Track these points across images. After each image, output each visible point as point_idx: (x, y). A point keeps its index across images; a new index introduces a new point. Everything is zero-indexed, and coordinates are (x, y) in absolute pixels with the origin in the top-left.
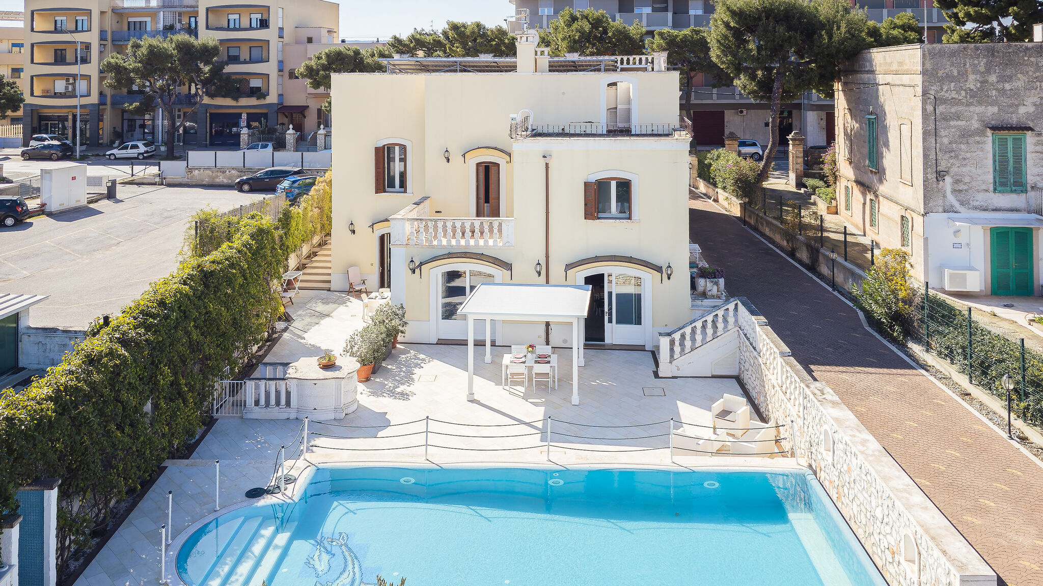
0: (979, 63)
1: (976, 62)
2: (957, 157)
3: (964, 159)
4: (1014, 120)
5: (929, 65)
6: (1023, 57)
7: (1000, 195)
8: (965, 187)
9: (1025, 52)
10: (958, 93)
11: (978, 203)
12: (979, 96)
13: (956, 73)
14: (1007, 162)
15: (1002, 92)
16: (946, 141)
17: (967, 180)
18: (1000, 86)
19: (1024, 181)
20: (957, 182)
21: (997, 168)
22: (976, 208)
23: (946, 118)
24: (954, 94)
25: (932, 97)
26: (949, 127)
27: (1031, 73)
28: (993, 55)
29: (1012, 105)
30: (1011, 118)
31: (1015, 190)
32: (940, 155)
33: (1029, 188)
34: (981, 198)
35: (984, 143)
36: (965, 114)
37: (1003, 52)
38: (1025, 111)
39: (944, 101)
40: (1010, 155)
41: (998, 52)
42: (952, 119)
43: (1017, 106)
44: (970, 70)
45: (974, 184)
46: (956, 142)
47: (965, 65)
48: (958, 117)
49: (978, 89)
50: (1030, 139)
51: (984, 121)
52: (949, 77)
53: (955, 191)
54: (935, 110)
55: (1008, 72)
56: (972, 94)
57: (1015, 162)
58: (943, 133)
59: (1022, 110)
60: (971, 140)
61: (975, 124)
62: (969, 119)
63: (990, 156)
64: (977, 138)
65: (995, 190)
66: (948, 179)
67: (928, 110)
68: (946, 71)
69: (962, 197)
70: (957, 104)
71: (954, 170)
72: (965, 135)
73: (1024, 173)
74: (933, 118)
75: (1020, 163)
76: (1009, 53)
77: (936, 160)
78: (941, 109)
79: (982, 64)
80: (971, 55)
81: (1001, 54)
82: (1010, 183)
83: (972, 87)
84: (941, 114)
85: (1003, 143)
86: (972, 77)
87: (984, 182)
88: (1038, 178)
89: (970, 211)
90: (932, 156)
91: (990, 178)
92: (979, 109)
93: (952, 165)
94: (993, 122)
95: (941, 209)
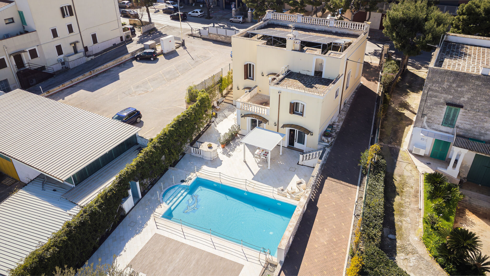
0: (451, 78)
1: (450, 78)
2: (431, 111)
3: (434, 112)
4: (458, 102)
5: (430, 76)
6: (469, 79)
7: (444, 127)
8: (431, 121)
9: (471, 78)
10: (439, 88)
11: (434, 127)
12: (447, 91)
13: (440, 80)
14: (450, 116)
15: (456, 91)
16: (429, 104)
17: (433, 119)
18: (456, 89)
19: (454, 124)
20: (429, 119)
21: (445, 117)
22: (433, 129)
23: (431, 96)
24: (437, 88)
25: (428, 88)
26: (432, 100)
27: (470, 86)
28: (457, 76)
29: (458, 97)
30: (457, 101)
31: (450, 126)
32: (425, 109)
33: (455, 126)
34: (436, 126)
35: (443, 108)
36: (439, 96)
37: (462, 76)
38: (463, 100)
39: (432, 90)
40: (452, 114)
41: (460, 76)
42: (433, 97)
43: (461, 97)
44: (446, 80)
45: (435, 121)
46: (432, 105)
47: (445, 78)
48: (436, 97)
49: (447, 88)
50: (461, 110)
51: (445, 100)
52: (437, 81)
53: (427, 122)
54: (428, 93)
55: (462, 84)
56: (444, 89)
57: (453, 117)
58: (428, 101)
59: (462, 99)
60: (438, 106)
61: (442, 101)
62: (440, 98)
63: (444, 113)
64: (441, 106)
65: (442, 125)
66: (426, 117)
67: (425, 92)
68: (436, 79)
69: (429, 124)
70: (437, 92)
71: (429, 115)
72: (437, 104)
73: (455, 121)
74: (426, 95)
75: (455, 118)
76: (464, 77)
77: (423, 110)
78: (430, 93)
79: (452, 79)
80: (448, 75)
81: (461, 77)
82: (449, 123)
83: (445, 87)
84: (430, 94)
85: (450, 110)
86: (446, 83)
87: (439, 121)
88: (460, 124)
89: (431, 129)
90: (422, 108)
91: (442, 120)
92: (445, 95)
93: (429, 113)
94: (449, 101)
95: (420, 126)
